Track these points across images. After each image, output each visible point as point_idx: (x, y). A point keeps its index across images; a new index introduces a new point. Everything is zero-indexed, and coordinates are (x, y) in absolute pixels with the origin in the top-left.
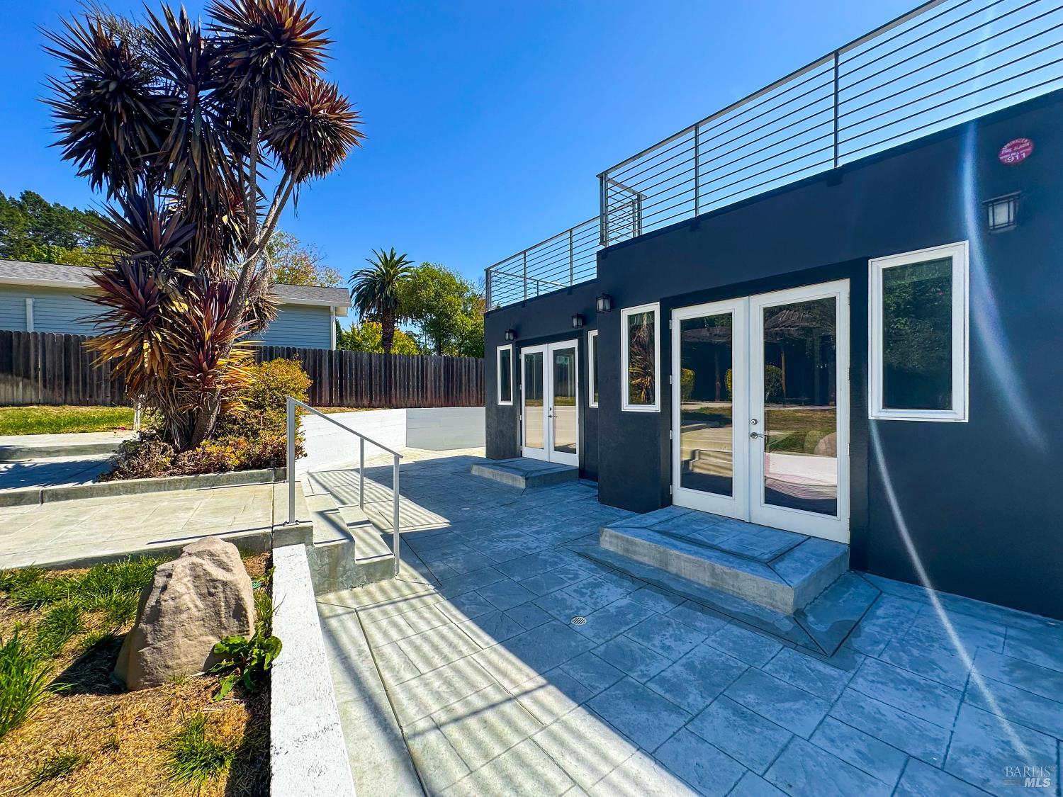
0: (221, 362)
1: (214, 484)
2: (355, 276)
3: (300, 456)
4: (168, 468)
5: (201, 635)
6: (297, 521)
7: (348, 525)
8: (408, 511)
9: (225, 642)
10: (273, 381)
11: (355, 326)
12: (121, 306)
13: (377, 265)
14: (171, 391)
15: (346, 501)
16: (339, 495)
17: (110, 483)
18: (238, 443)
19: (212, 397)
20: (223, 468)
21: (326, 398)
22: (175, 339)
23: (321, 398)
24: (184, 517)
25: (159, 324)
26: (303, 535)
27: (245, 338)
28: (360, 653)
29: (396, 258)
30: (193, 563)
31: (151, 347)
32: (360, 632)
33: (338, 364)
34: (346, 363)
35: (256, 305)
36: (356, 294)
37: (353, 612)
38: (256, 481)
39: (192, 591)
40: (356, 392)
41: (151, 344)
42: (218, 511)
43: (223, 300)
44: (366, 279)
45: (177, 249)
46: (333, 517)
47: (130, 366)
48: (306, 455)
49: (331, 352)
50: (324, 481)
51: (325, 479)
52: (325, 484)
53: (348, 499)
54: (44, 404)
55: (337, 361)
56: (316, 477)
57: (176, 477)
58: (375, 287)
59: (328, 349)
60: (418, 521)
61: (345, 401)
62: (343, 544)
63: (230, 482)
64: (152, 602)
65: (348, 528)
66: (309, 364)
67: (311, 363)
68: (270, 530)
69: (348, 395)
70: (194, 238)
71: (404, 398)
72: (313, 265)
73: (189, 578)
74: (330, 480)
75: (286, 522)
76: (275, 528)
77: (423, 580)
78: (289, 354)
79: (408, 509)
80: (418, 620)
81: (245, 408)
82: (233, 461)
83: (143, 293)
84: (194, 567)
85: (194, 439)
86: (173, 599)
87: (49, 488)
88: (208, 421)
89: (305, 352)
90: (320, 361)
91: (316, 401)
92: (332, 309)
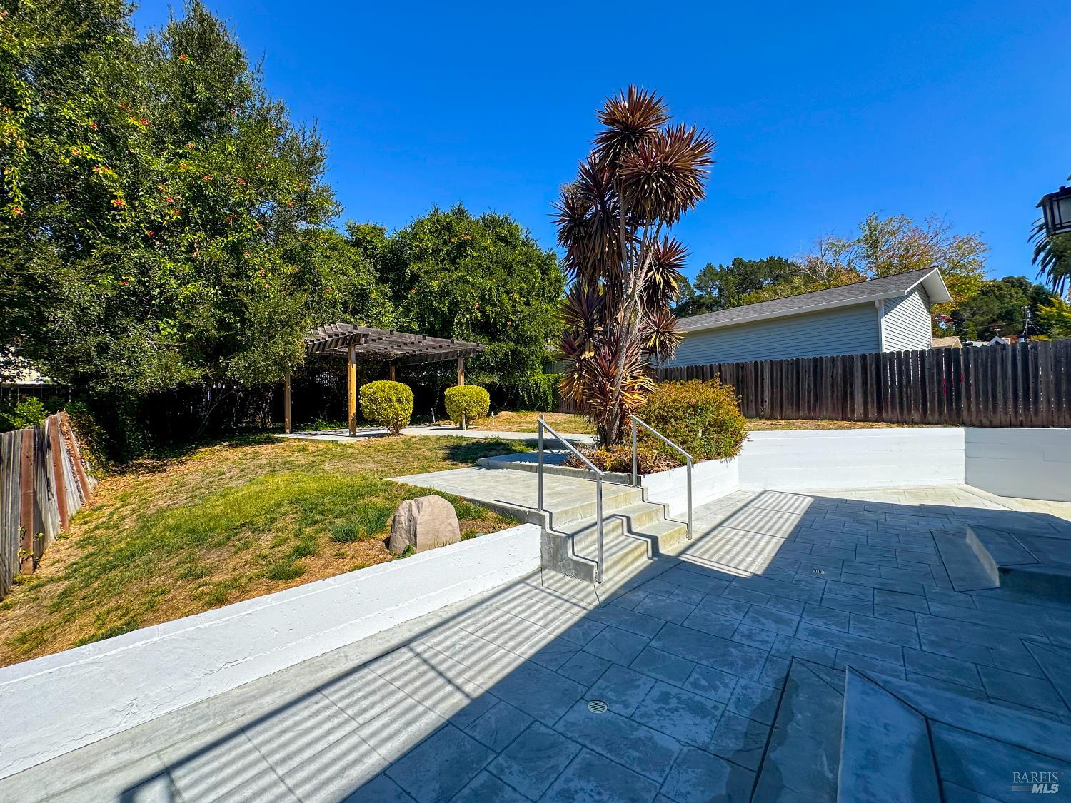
6: (543, 509)
16: (738, 515)
19: (611, 416)
21: (859, 411)
23: (853, 411)
33: (873, 370)
34: (885, 368)
35: (660, 338)
40: (901, 403)
52: (753, 504)
55: (873, 366)
56: (765, 495)
59: (874, 352)
61: (884, 416)
66: (837, 373)
67: (840, 371)
68: (528, 510)
70: (605, 303)
71: (986, 409)
74: (767, 501)
82: (607, 464)
89: (833, 359)
90: (851, 368)
91: (846, 415)
92: (877, 304)
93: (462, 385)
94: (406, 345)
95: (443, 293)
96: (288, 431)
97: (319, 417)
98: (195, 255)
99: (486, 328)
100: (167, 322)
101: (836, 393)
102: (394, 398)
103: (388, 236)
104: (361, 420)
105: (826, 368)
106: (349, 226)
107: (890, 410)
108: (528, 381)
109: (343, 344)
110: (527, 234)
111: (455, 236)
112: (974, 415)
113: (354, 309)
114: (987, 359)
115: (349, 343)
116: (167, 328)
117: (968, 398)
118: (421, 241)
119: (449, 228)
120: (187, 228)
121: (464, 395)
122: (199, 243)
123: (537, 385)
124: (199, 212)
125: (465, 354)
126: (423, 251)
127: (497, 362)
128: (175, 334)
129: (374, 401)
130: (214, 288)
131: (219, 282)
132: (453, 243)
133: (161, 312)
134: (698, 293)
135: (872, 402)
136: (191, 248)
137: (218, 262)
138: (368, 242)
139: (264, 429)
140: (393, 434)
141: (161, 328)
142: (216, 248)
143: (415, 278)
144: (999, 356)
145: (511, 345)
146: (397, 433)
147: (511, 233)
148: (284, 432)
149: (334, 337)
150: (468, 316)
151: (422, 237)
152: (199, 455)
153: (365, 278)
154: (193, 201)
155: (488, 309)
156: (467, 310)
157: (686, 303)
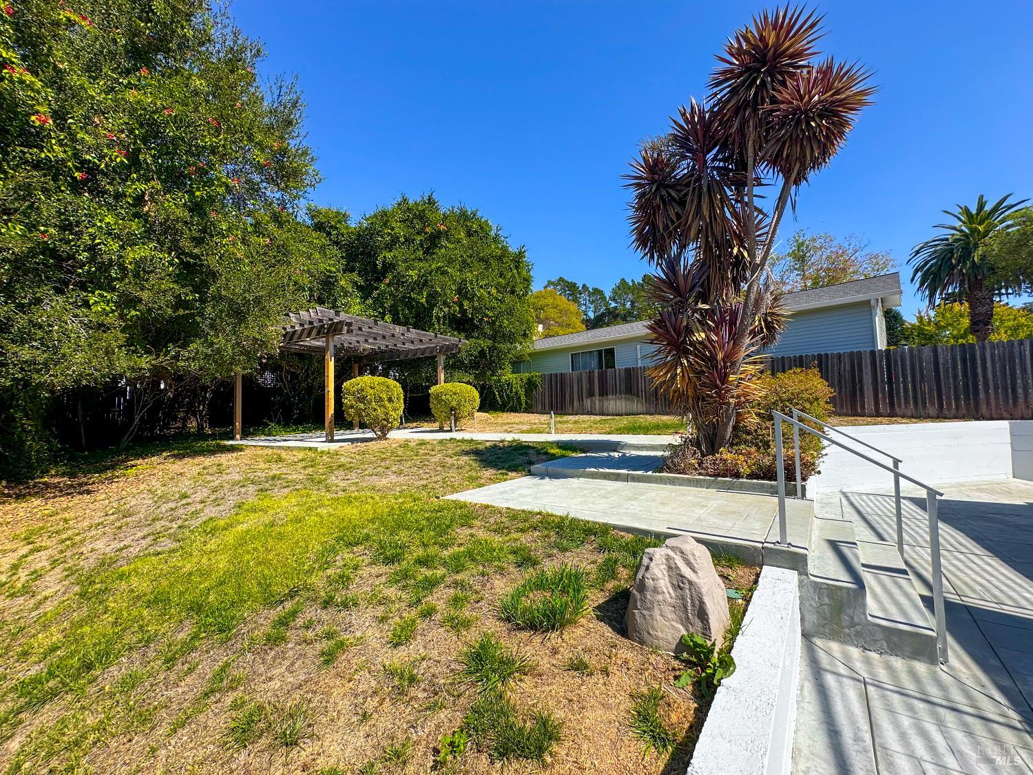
0: (732, 378)
1: (729, 488)
2: (918, 252)
3: (813, 473)
4: (696, 469)
5: (673, 620)
6: (790, 544)
7: (863, 565)
8: (993, 576)
9: (691, 636)
10: (785, 393)
11: (923, 314)
12: (665, 343)
13: (955, 229)
14: (698, 405)
15: (886, 536)
16: (876, 526)
17: (661, 474)
18: (750, 453)
19: (727, 410)
20: (737, 475)
21: (869, 405)
22: (697, 363)
23: (863, 407)
24: (699, 512)
25: (686, 353)
26: (796, 561)
27: (757, 352)
28: (858, 739)
29: (988, 208)
30: (668, 555)
31: (682, 372)
32: (864, 712)
34: (896, 364)
35: (765, 321)
36: (919, 274)
37: (859, 681)
38: (765, 492)
39: (667, 578)
40: (915, 398)
41: (682, 369)
42: (723, 513)
43: (733, 323)
44: (935, 252)
45: (697, 289)
46: (846, 550)
47: (669, 387)
48: (819, 473)
49: (873, 353)
50: (861, 505)
51: (863, 503)
52: (861, 509)
53: (889, 534)
54: (646, 414)
55: (884, 362)
56: (852, 498)
57: (701, 477)
58: (952, 257)
59: (868, 350)
60: (1010, 598)
61: (897, 410)
62: (848, 589)
63: (742, 488)
64: (640, 576)
65: (860, 570)
66: (845, 370)
67: (848, 368)
68: (760, 545)
69: (903, 401)
70: (708, 277)
71: (1006, 402)
72: (853, 258)
73: (664, 566)
74: (868, 506)
75: (778, 542)
76: (765, 545)
77: (997, 696)
78: (801, 362)
79: (995, 573)
80: (970, 752)
81: (757, 420)
82: (744, 470)
83: (675, 331)
84: (668, 558)
85: (716, 446)
86: (653, 580)
87: (631, 472)
88: (725, 430)
89: (839, 356)
90: (860, 364)
91: (856, 410)
92: (873, 303)
93: (443, 383)
94: (384, 337)
95: (422, 284)
96: (238, 436)
97: (271, 421)
98: (146, 209)
99: (462, 324)
100: (101, 296)
101: (843, 389)
102: (384, 396)
103: (353, 225)
104: (342, 421)
105: (833, 365)
106: (309, 209)
107: (903, 406)
108: (499, 381)
109: (318, 333)
110: (498, 230)
111: (429, 225)
112: (993, 407)
113: (319, 298)
114: (1004, 354)
115: (328, 333)
116: (100, 303)
117: (987, 392)
118: (393, 229)
119: (421, 217)
120: (135, 176)
121: (455, 394)
122: (151, 195)
123: (508, 385)
124: (153, 156)
125: (446, 349)
126: (395, 239)
127: (471, 360)
128: (113, 311)
129: (362, 399)
130: (170, 254)
131: (175, 247)
132: (426, 233)
133: (92, 282)
134: (613, 305)
135: (884, 399)
136: (139, 200)
137: (177, 221)
138: (331, 227)
139: (201, 436)
140: (379, 438)
141: (91, 302)
142: (174, 205)
143: (389, 267)
144: (1016, 350)
145: (489, 343)
146: (383, 437)
147: (482, 228)
148: (233, 438)
149: (306, 326)
150: (446, 310)
151: (394, 225)
152: (133, 471)
153: (332, 262)
154: (145, 142)
155: (466, 304)
156: (445, 303)
157: (603, 314)
